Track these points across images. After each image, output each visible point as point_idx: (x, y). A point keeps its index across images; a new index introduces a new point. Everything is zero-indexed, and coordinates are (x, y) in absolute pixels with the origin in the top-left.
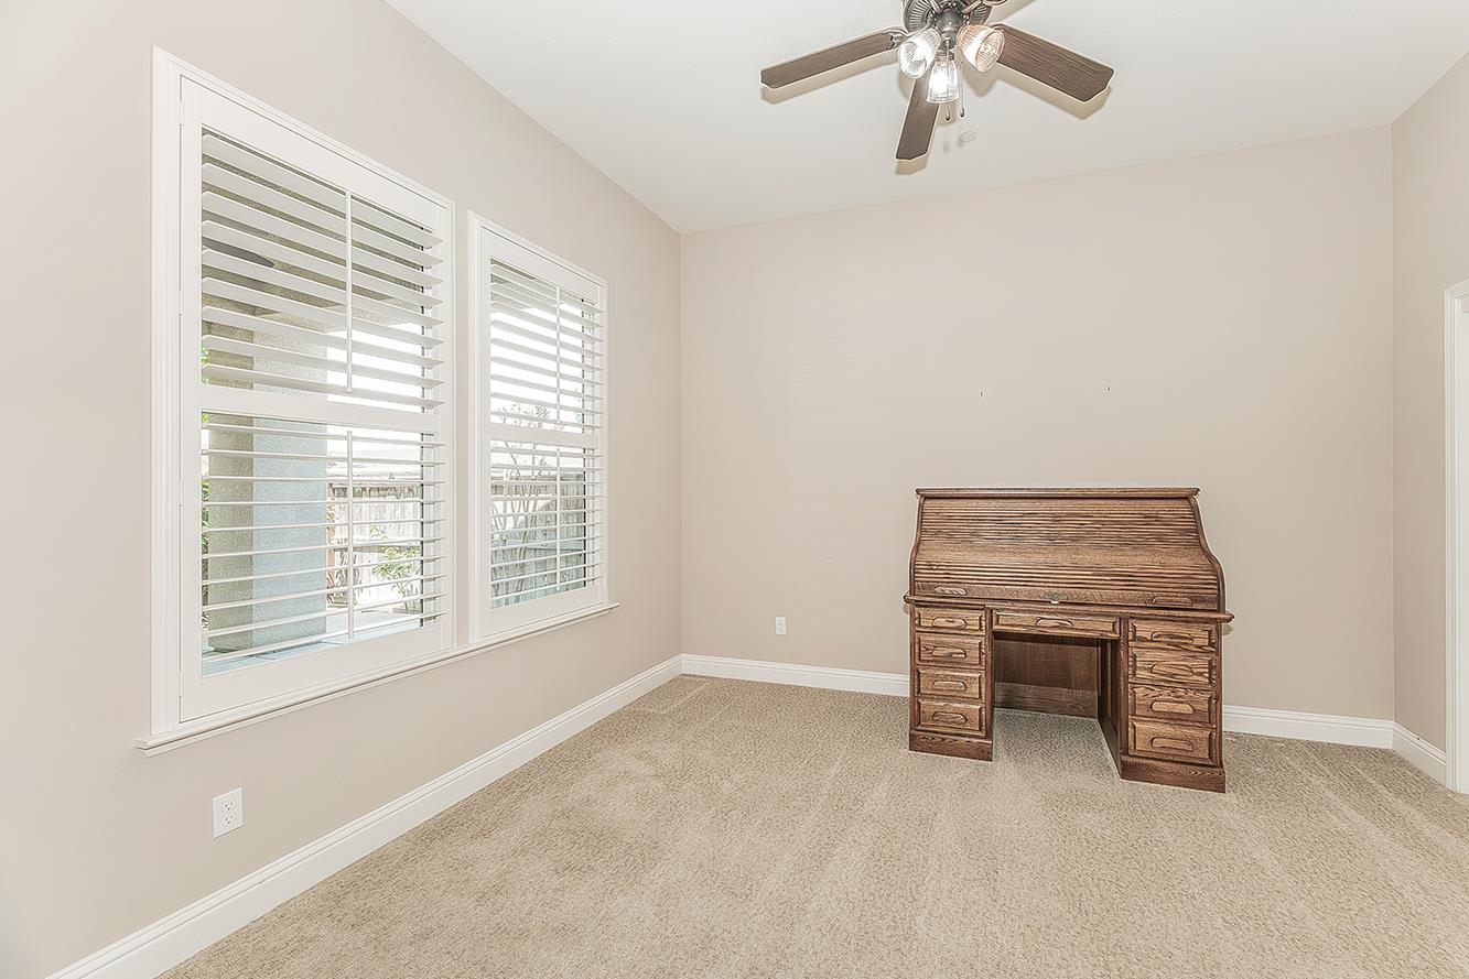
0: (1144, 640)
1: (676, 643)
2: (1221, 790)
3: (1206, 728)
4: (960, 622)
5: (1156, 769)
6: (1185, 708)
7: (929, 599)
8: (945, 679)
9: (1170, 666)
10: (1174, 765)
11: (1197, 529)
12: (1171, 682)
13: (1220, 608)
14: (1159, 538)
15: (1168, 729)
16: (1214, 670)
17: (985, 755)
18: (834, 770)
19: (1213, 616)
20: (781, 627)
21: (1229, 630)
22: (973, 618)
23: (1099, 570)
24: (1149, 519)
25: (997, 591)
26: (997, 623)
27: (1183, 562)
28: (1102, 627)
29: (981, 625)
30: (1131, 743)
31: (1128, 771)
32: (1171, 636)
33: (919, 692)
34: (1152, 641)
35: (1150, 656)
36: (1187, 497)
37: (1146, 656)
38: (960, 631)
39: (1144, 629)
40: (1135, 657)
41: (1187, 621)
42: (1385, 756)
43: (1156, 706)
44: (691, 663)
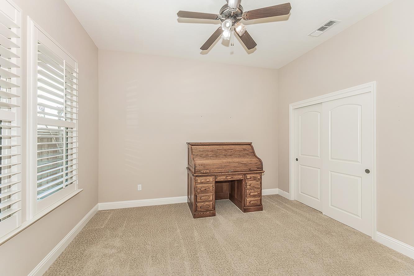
0: (249, 179)
1: (96, 200)
2: (262, 210)
3: (259, 197)
4: (208, 180)
5: (250, 209)
6: (256, 193)
7: (200, 175)
8: (203, 197)
9: (253, 184)
10: (254, 207)
11: (254, 152)
12: (254, 188)
13: (262, 170)
14: (247, 154)
15: (253, 199)
16: (261, 183)
17: (214, 215)
18: (178, 231)
19: (260, 172)
20: (140, 187)
21: (264, 174)
22: (211, 179)
23: (238, 163)
24: (245, 150)
25: (217, 171)
26: (217, 179)
27: (254, 160)
28: (240, 177)
29: (213, 180)
30: (246, 204)
31: (245, 211)
32: (254, 177)
33: (197, 201)
34: (250, 179)
35: (250, 182)
36: (250, 144)
37: (249, 183)
38: (208, 183)
39: (248, 176)
40: (247, 183)
41: (257, 173)
42: (277, 196)
43: (251, 194)
44: (102, 206)
